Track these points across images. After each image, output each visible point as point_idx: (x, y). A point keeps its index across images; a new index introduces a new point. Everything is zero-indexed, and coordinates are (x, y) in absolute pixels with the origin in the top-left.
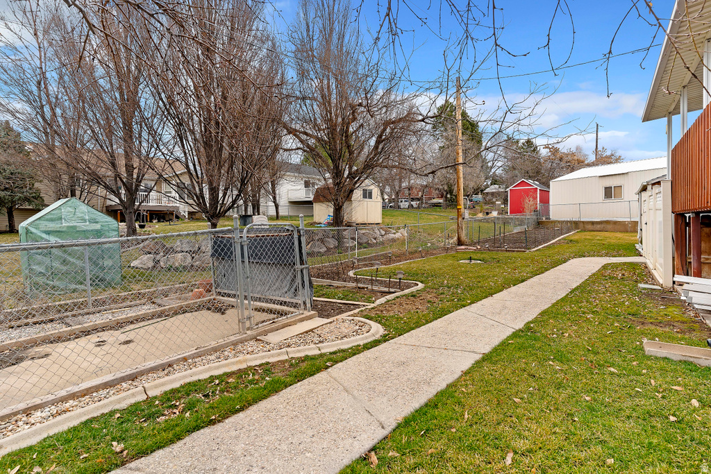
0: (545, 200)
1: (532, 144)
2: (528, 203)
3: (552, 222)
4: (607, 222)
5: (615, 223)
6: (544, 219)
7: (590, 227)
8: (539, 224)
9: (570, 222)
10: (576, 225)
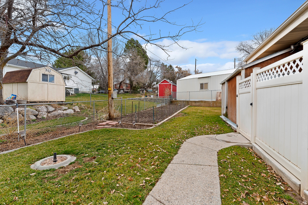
0: (175, 90)
1: (172, 67)
2: (167, 91)
3: (177, 101)
4: (202, 101)
5: (205, 102)
6: (174, 99)
7: (194, 104)
8: (171, 102)
9: (185, 101)
10: (188, 103)
